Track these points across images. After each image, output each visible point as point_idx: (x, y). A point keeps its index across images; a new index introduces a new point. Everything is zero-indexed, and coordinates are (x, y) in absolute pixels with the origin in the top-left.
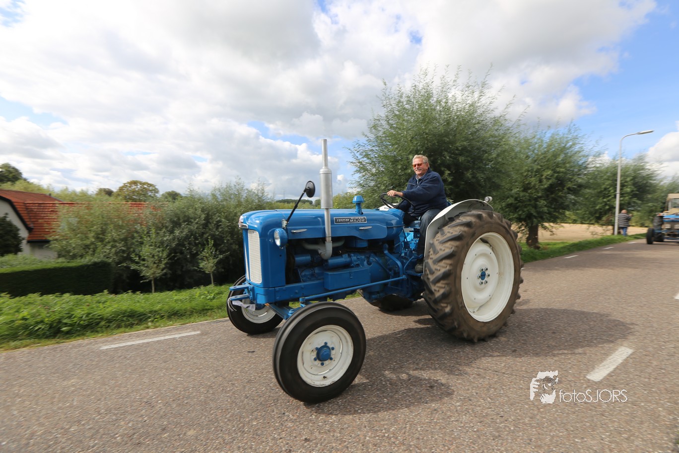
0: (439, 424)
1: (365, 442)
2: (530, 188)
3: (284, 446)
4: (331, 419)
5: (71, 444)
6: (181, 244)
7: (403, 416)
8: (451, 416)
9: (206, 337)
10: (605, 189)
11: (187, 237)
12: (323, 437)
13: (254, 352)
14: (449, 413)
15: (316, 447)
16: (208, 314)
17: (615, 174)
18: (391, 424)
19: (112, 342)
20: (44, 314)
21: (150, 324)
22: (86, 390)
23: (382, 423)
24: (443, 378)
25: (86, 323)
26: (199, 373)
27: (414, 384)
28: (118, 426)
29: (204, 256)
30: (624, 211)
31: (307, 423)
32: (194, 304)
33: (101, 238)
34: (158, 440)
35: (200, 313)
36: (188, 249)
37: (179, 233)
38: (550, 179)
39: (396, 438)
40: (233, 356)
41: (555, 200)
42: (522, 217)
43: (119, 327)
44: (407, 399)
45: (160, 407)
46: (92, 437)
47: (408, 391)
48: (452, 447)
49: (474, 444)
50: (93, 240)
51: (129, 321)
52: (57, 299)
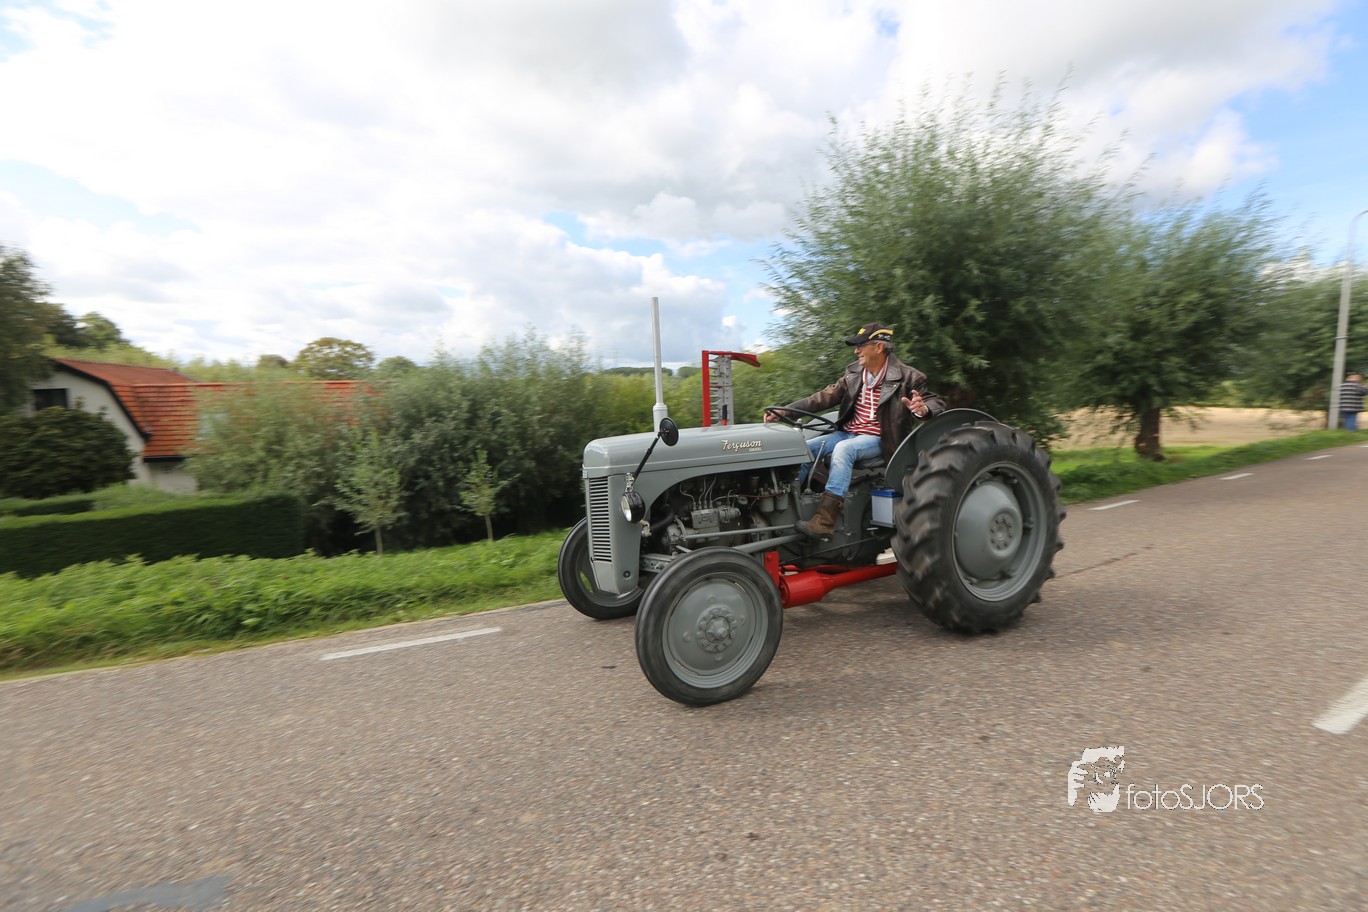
0: (1014, 812)
1: (868, 842)
2: (1147, 332)
3: (711, 847)
4: (793, 798)
5: (312, 832)
6: (425, 460)
7: (937, 795)
8: (1036, 797)
9: (513, 638)
10: (1313, 330)
11: (437, 446)
12: (782, 831)
13: (613, 667)
14: (1030, 791)
15: (774, 850)
16: (507, 594)
17: (1335, 298)
18: (916, 809)
19: (340, 646)
20: (210, 594)
21: (401, 613)
22: (313, 735)
23: (898, 807)
24: (1006, 720)
25: (286, 611)
26: (516, 706)
27: (949, 731)
28: (389, 802)
29: (473, 484)
30: (1354, 378)
31: (746, 805)
32: (478, 574)
33: (277, 451)
34: (468, 829)
35: (492, 593)
36: (439, 470)
37: (422, 439)
38: (1192, 311)
39: (932, 837)
40: (576, 675)
41: (1201, 357)
42: (1129, 393)
43: (344, 618)
44: (940, 762)
45: (458, 769)
46: (346, 821)
47: (938, 745)
48: (1050, 858)
49: (1095, 853)
50: (262, 454)
51: (361, 608)
52: (229, 567)
